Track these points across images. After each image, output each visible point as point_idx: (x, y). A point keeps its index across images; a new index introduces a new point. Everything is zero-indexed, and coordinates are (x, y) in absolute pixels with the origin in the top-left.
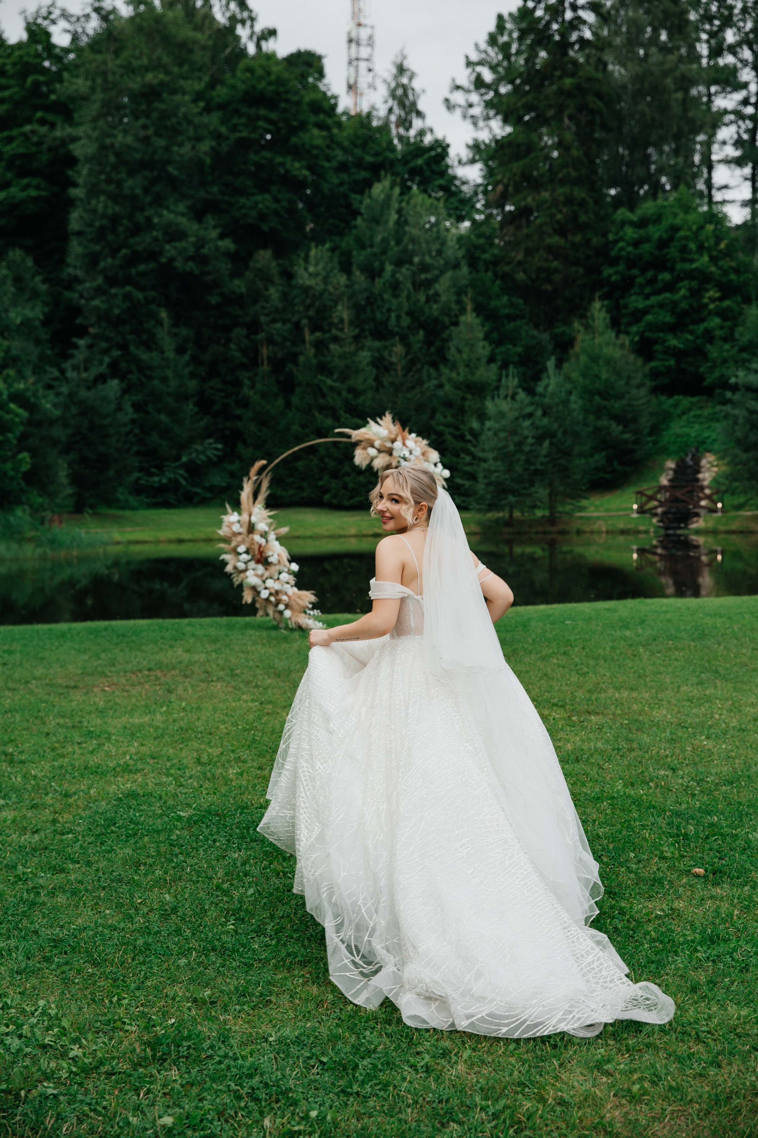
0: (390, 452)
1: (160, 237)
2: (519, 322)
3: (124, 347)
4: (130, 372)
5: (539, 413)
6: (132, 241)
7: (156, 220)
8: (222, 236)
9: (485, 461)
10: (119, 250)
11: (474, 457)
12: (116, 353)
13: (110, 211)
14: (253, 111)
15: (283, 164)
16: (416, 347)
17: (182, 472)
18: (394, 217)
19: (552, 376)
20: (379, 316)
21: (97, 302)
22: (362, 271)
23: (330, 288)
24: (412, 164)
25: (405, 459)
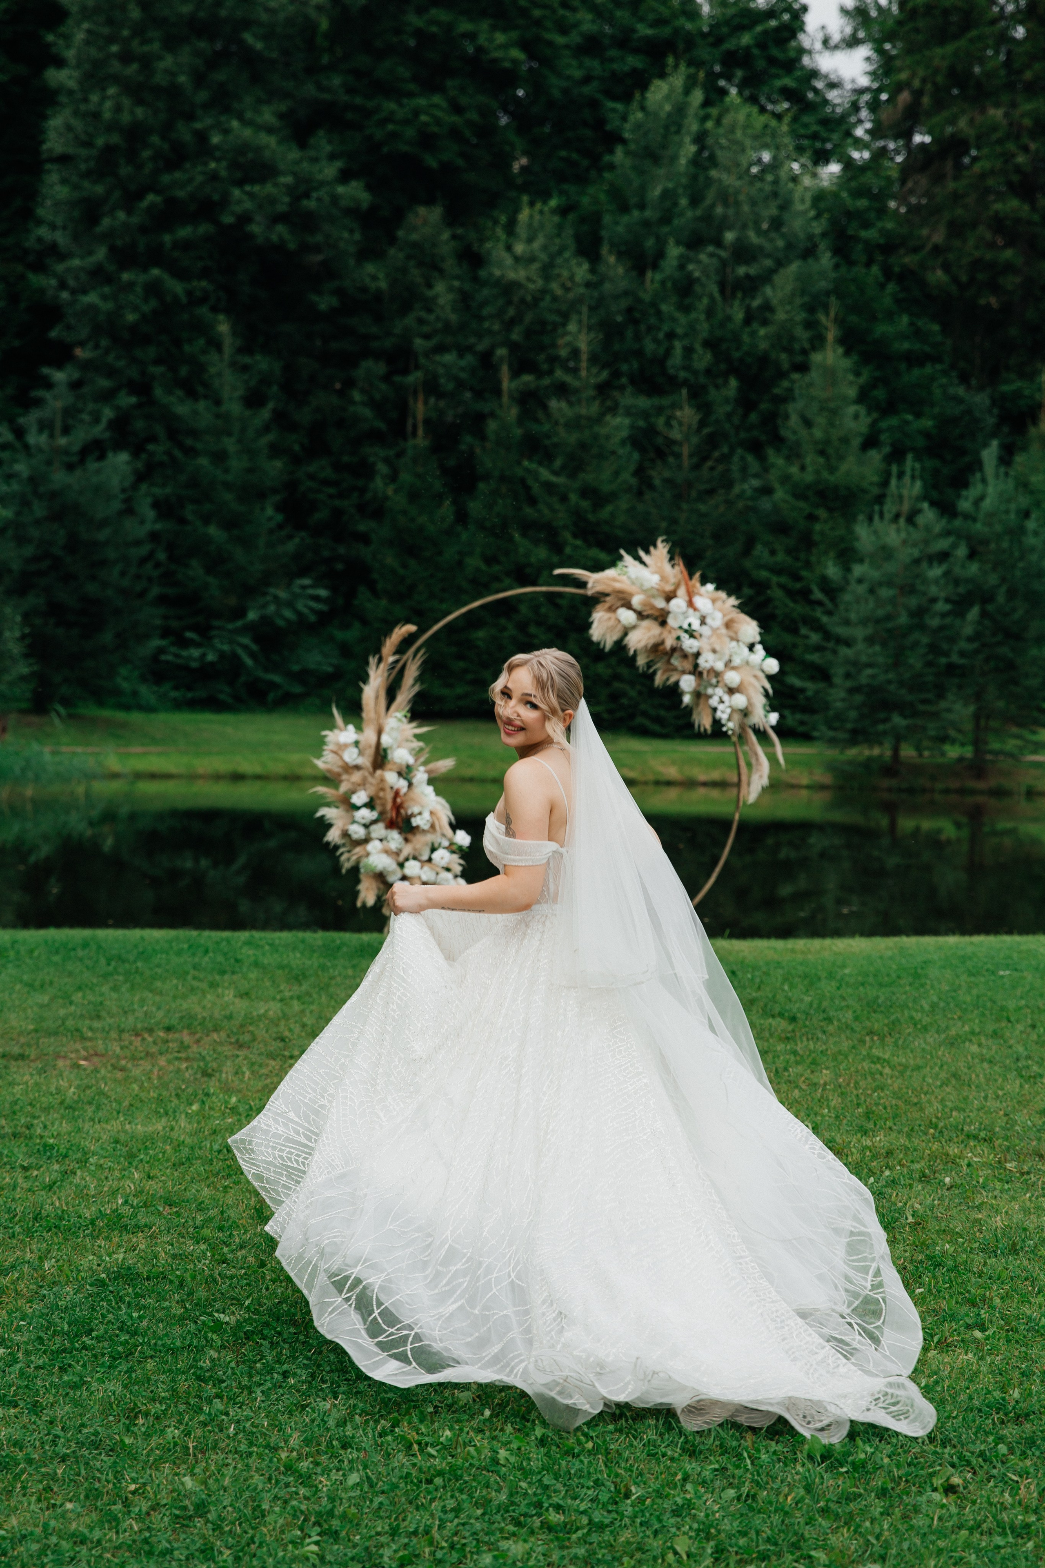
0: (662, 618)
1: (223, 173)
2: (928, 369)
3: (142, 388)
4: (153, 439)
5: (962, 551)
6: (166, 178)
7: (216, 139)
9: (848, 643)
10: (140, 195)
11: (827, 635)
12: (127, 400)
13: (126, 118)
15: (472, 36)
16: (721, 410)
17: (246, 641)
18: (690, 149)
19: (991, 479)
20: (649, 346)
21: (91, 298)
22: (620, 255)
23: (555, 287)
24: (729, 45)
25: (691, 634)
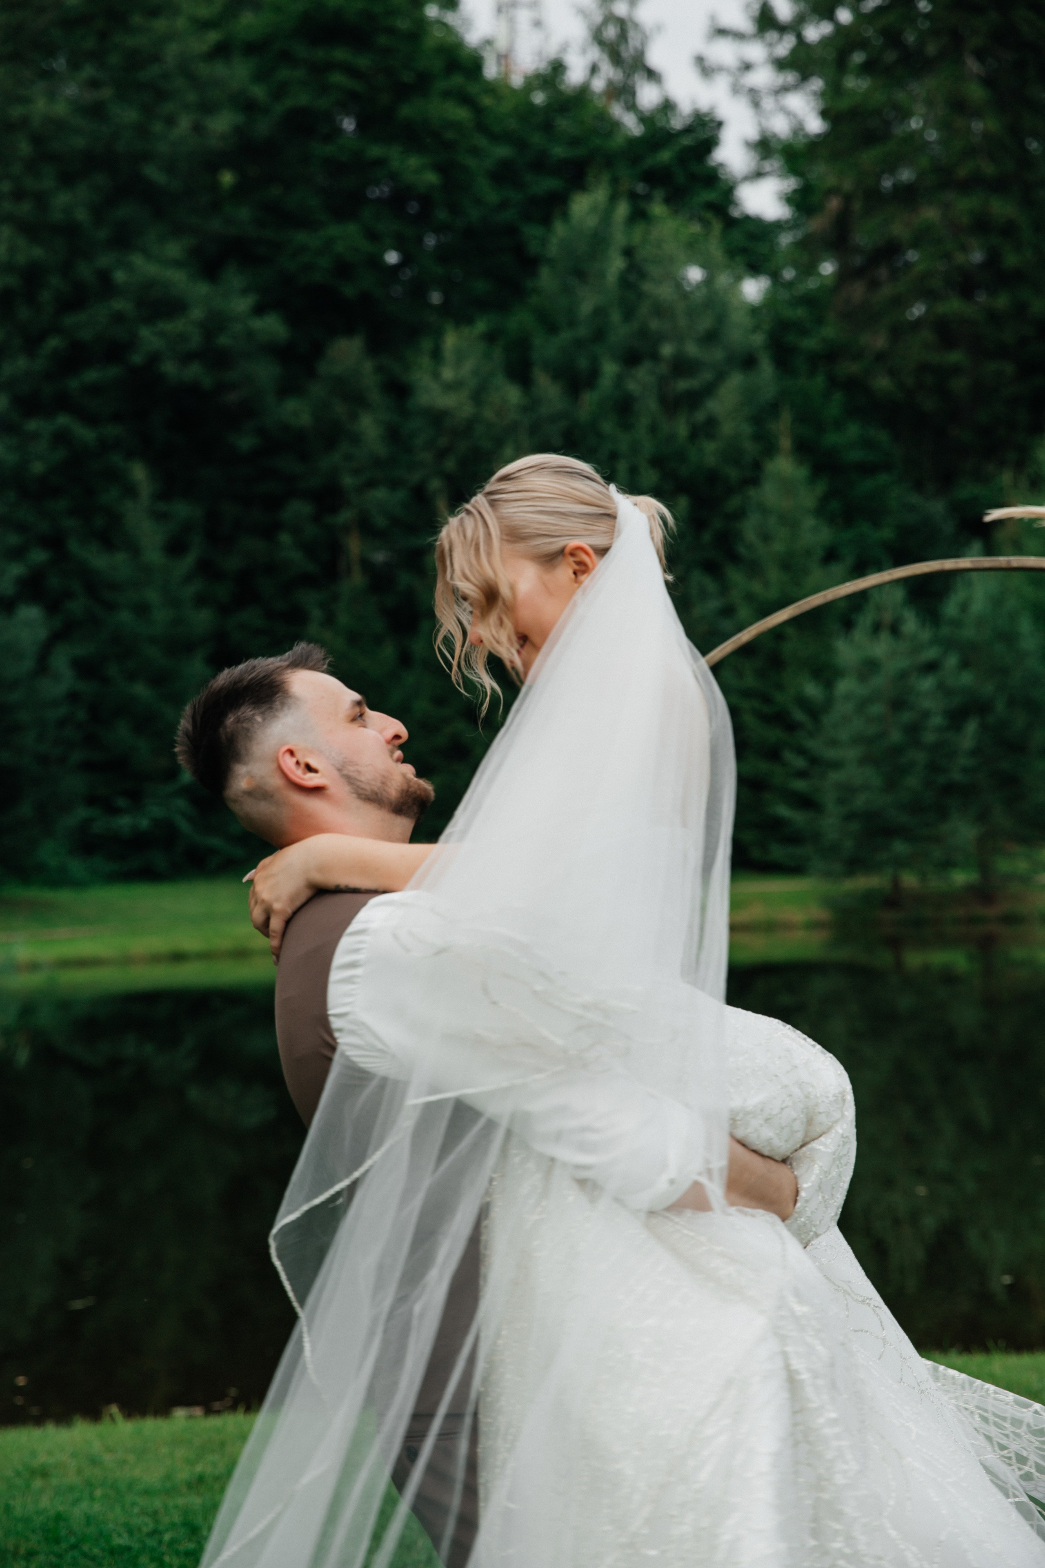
1: (129, 311)
2: (883, 478)
3: (55, 543)
4: (69, 595)
5: (952, 661)
6: (70, 320)
7: (120, 276)
8: (259, 310)
9: (836, 765)
10: (41, 339)
11: (814, 760)
12: (39, 556)
13: (21, 259)
14: (320, 54)
17: (181, 803)
18: (616, 264)
22: (554, 376)
23: (488, 414)
24: (649, 162)
